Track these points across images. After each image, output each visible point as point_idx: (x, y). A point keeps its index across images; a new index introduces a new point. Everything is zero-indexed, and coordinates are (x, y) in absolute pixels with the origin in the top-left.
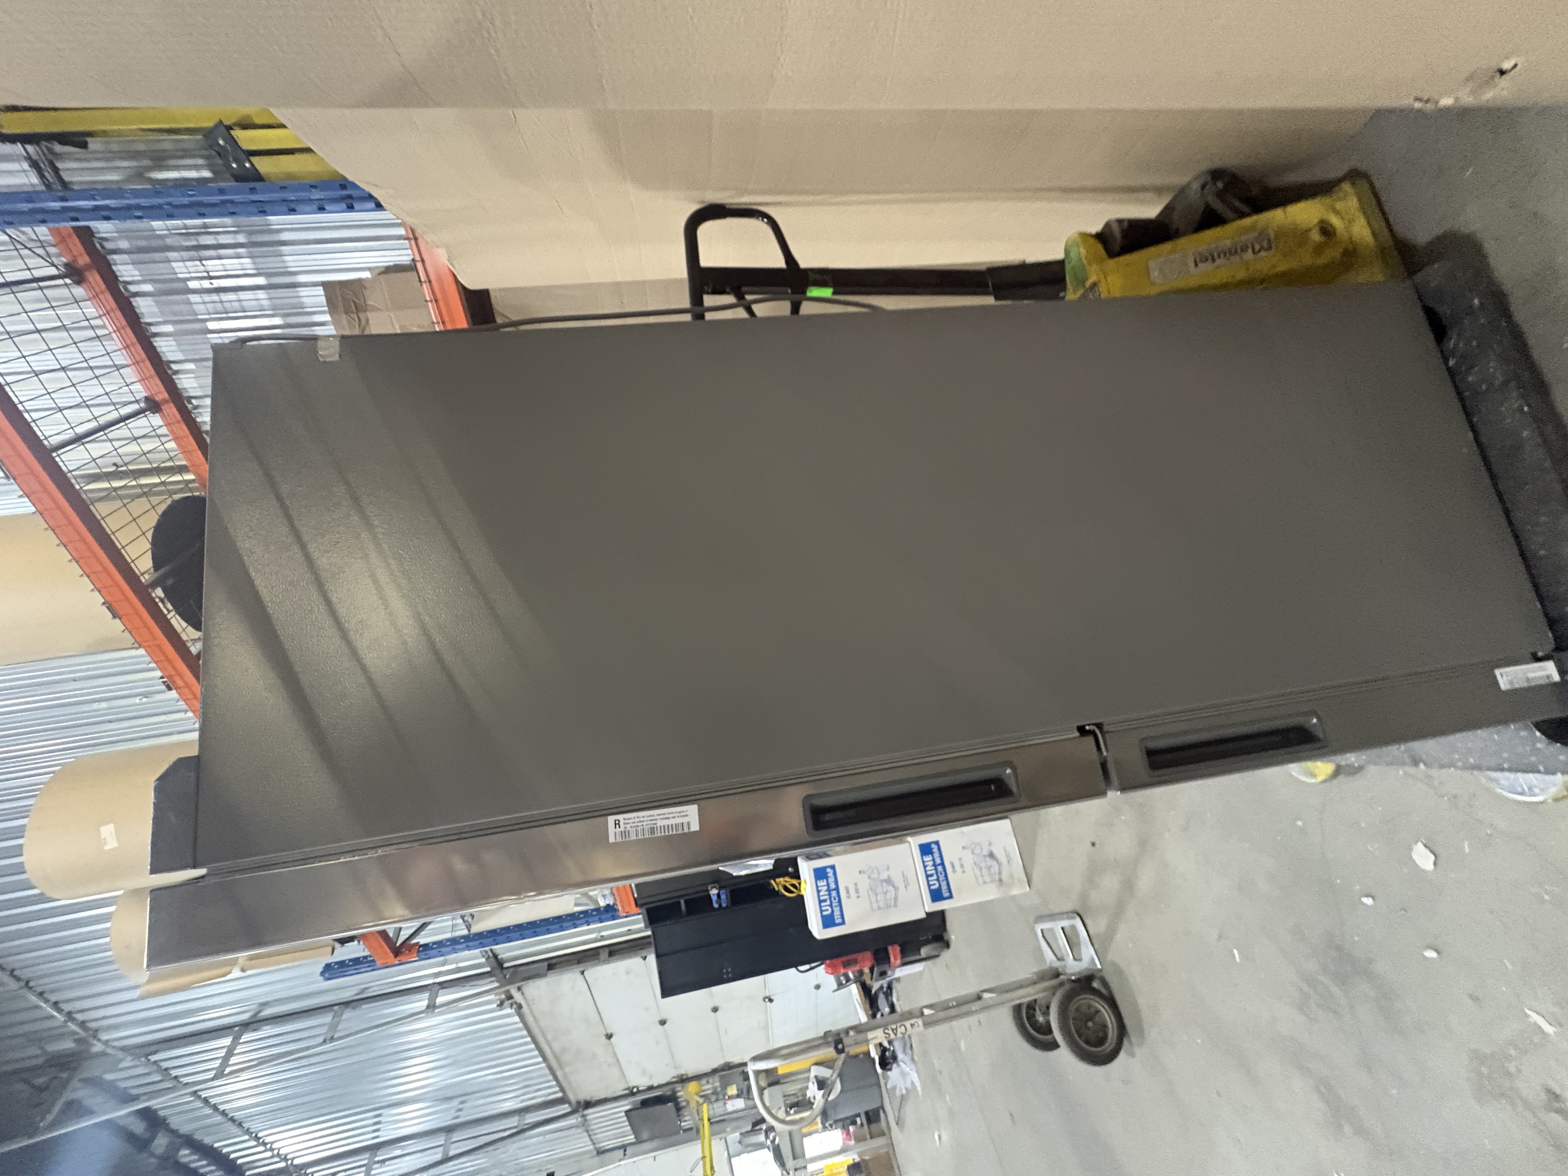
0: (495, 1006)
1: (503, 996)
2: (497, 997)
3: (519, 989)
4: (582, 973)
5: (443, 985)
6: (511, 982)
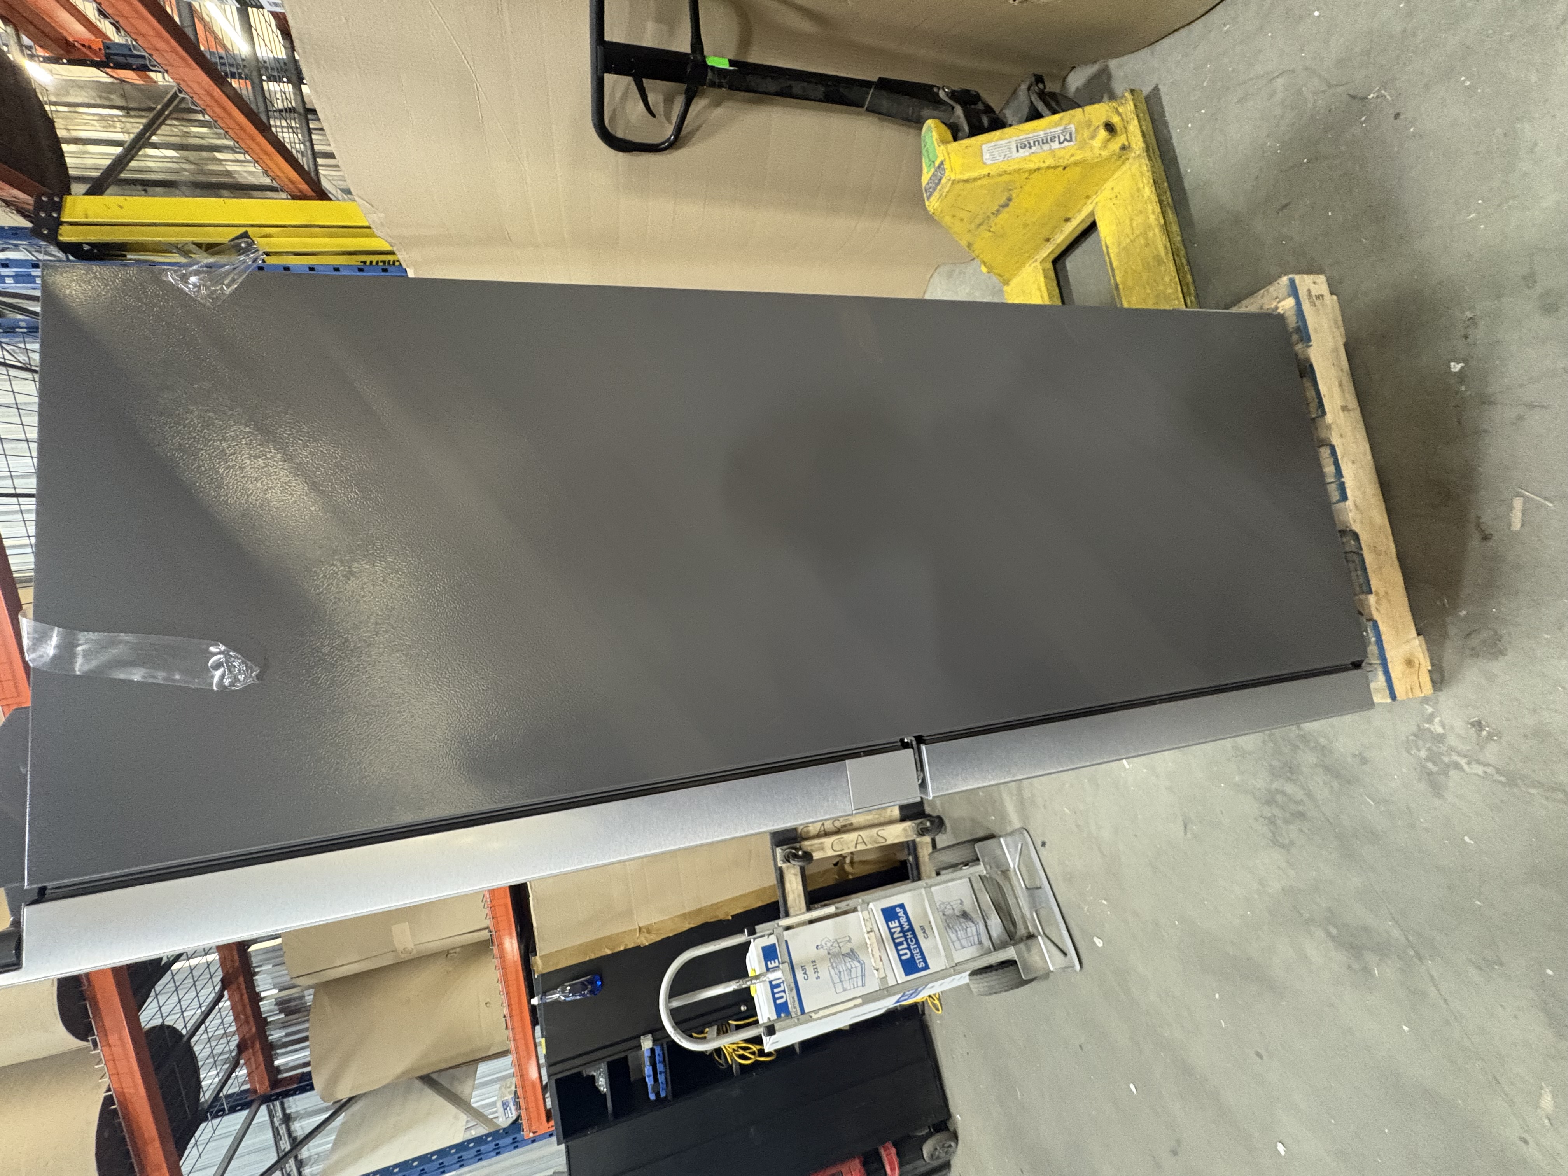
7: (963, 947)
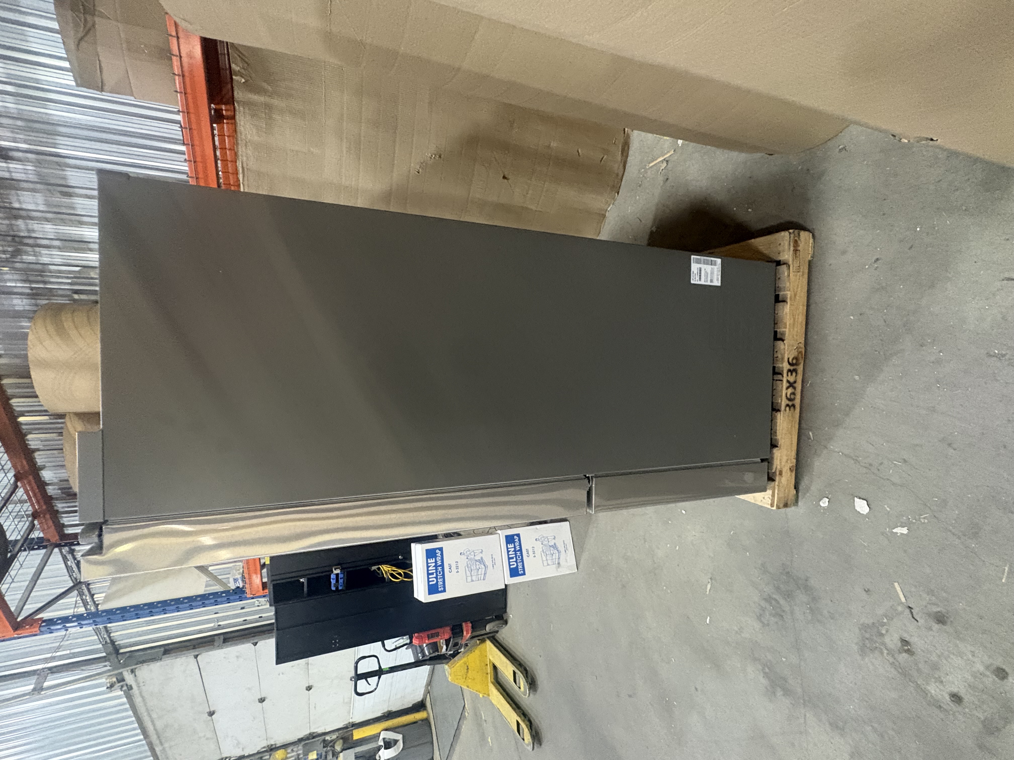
0: (105, 688)
1: (114, 679)
2: (108, 681)
3: (132, 671)
4: (196, 657)
5: (53, 670)
6: (125, 666)
7: (548, 565)
